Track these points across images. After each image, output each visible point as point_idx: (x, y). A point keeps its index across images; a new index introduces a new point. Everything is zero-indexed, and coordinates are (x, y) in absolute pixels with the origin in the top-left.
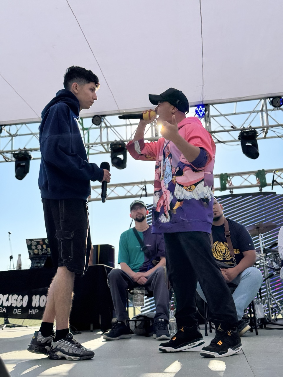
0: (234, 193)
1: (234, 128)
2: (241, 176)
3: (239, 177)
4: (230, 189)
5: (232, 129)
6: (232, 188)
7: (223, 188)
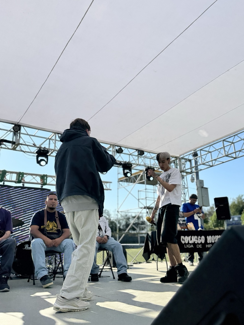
0: (25, 186)
1: (34, 145)
2: (32, 176)
3: (31, 176)
4: (23, 183)
5: (33, 145)
6: (24, 183)
7: (19, 182)
